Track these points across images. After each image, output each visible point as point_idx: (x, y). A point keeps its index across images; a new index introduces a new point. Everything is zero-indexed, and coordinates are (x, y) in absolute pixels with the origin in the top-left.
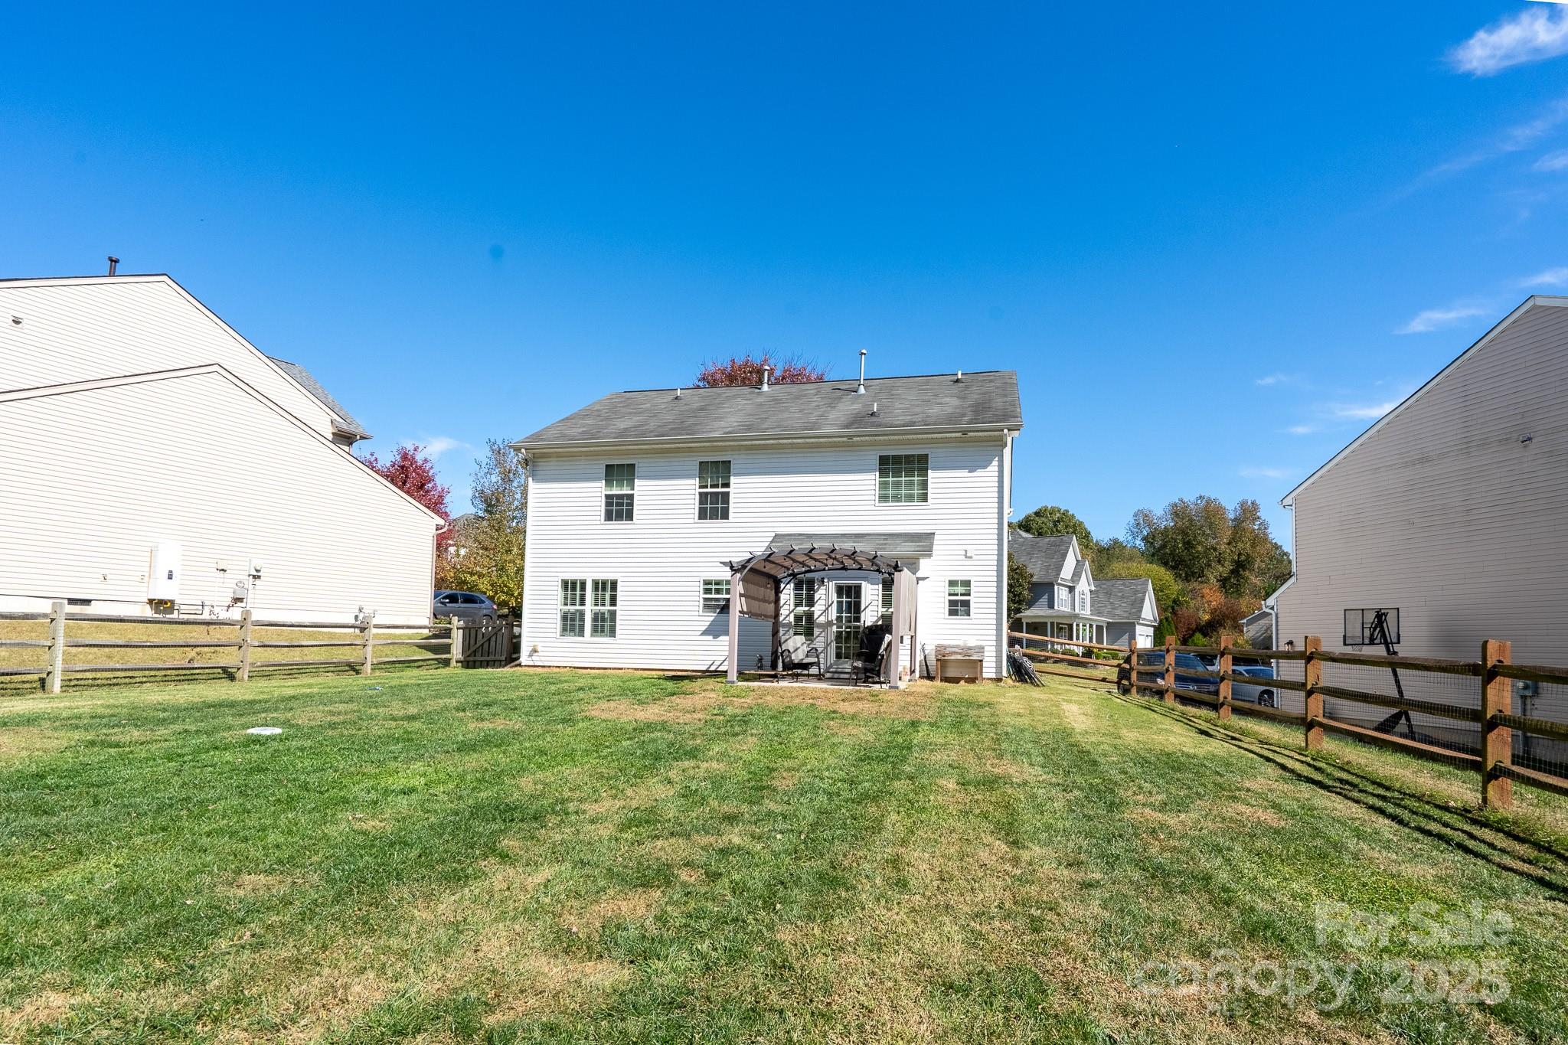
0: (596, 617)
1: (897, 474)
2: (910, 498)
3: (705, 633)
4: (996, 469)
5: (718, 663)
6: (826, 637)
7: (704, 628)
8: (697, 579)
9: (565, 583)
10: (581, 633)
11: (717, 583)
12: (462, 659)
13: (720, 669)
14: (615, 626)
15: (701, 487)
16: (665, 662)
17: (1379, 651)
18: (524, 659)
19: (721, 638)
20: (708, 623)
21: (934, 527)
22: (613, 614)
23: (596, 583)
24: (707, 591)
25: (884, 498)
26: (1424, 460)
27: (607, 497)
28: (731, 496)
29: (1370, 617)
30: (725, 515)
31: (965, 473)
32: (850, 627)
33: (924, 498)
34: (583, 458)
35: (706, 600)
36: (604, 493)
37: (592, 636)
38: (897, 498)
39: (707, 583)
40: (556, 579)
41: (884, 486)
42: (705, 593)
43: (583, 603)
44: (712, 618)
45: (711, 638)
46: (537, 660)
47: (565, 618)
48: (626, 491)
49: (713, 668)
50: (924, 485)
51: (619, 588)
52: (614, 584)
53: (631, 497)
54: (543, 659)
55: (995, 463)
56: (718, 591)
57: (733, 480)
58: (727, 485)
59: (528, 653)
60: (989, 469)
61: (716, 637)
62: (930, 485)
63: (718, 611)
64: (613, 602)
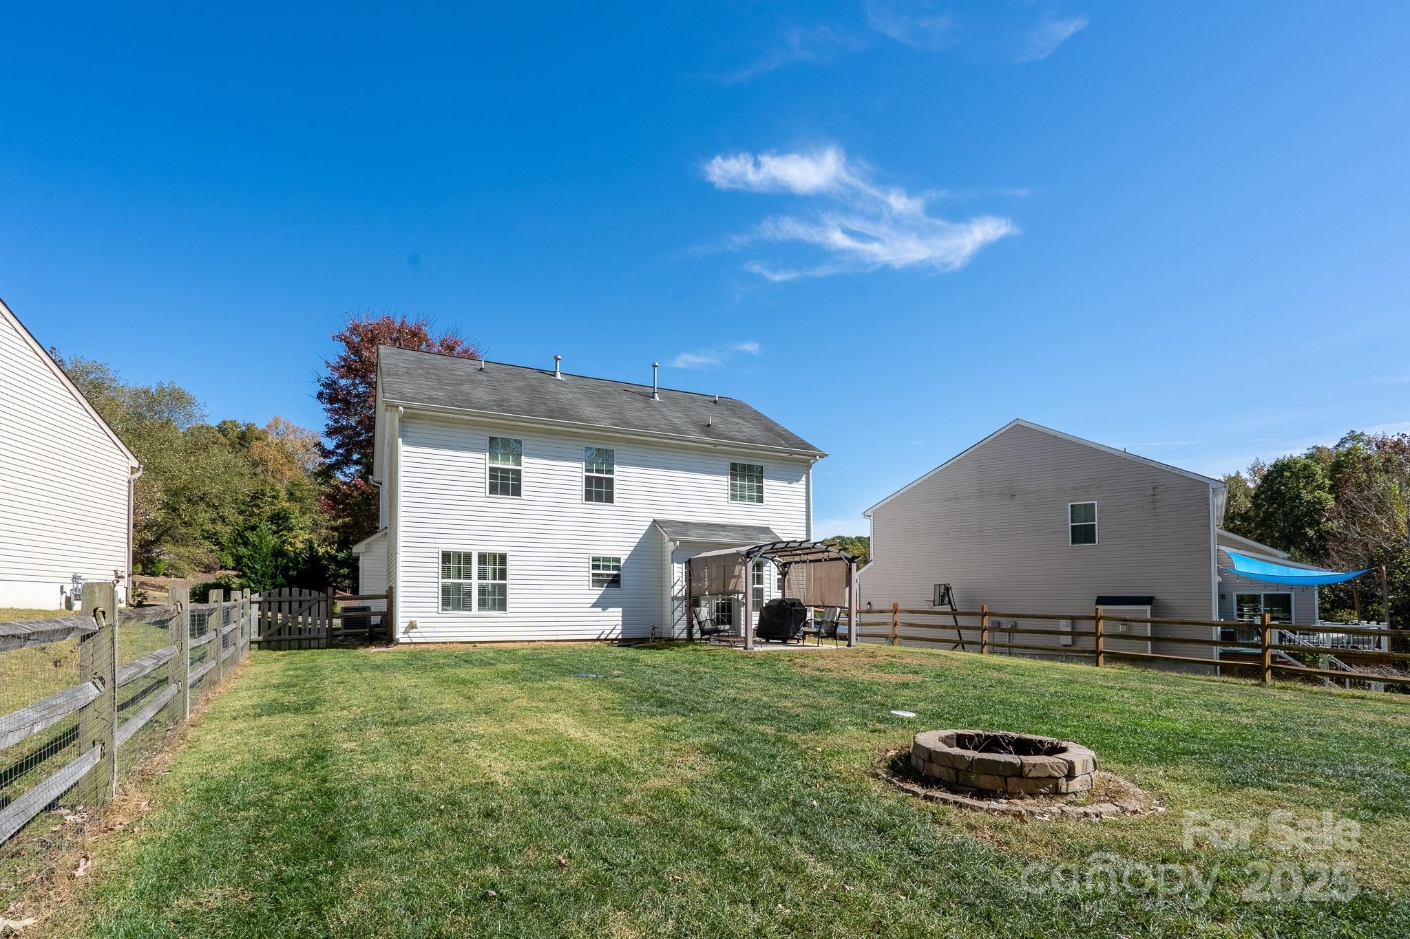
0: (482, 590)
1: (743, 478)
2: (751, 499)
3: (594, 606)
4: (804, 483)
5: (608, 632)
6: (711, 608)
7: (594, 601)
8: (586, 556)
9: (446, 557)
10: (468, 607)
11: (608, 560)
12: (261, 638)
13: (610, 637)
14: (505, 599)
15: (587, 471)
16: (559, 633)
17: (947, 608)
18: (400, 635)
19: (610, 610)
20: (597, 597)
21: (766, 522)
22: (503, 589)
23: (482, 558)
24: (596, 567)
25: (733, 497)
26: (956, 499)
27: (491, 469)
28: (615, 482)
29: (942, 590)
30: (610, 499)
31: (785, 484)
33: (760, 499)
34: (462, 426)
35: (594, 575)
36: (489, 465)
37: (479, 610)
38: (742, 498)
39: (594, 559)
40: (436, 550)
41: (733, 487)
42: (593, 569)
43: (469, 576)
44: (601, 592)
45: (600, 610)
46: (415, 636)
47: (446, 591)
48: (510, 466)
49: (603, 637)
50: (760, 489)
51: (509, 562)
52: (503, 559)
53: (518, 473)
54: (424, 635)
55: (804, 479)
56: (607, 567)
57: (616, 468)
58: (611, 471)
59: (403, 630)
60: (800, 482)
61: (604, 609)
62: (765, 491)
63: (606, 585)
64: (503, 575)
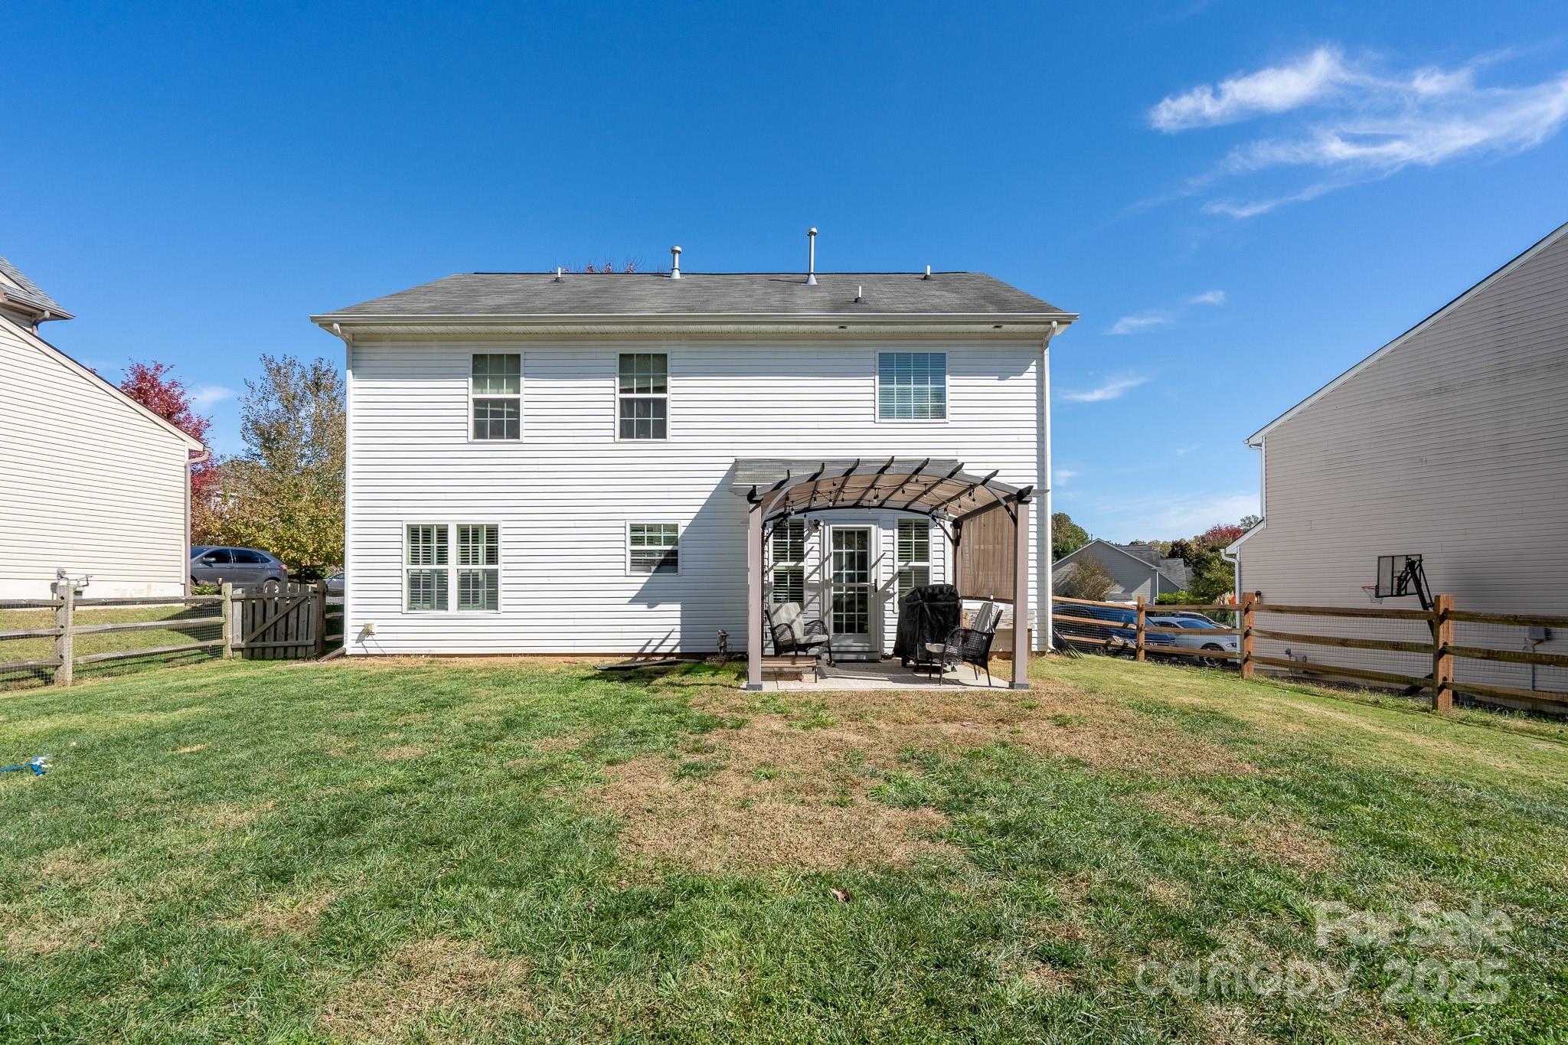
0: (465, 581)
1: (904, 379)
2: (921, 412)
3: (635, 600)
4: (1034, 376)
5: (656, 642)
6: (822, 604)
7: (633, 594)
8: (622, 523)
9: (413, 532)
10: (443, 604)
11: (651, 529)
12: (243, 645)
13: (661, 650)
14: (496, 592)
15: (622, 391)
16: (577, 643)
17: (1411, 603)
18: (350, 645)
19: (660, 607)
20: (640, 587)
21: (953, 452)
22: (492, 577)
23: (464, 533)
24: (636, 541)
25: (886, 412)
26: (1441, 391)
27: (477, 402)
28: (669, 405)
29: (1400, 566)
30: (661, 432)
31: (993, 381)
32: (853, 589)
33: (940, 412)
34: (435, 343)
35: (633, 553)
36: (472, 396)
37: (459, 608)
38: (904, 413)
39: (635, 529)
40: (399, 524)
41: (885, 395)
42: (633, 543)
43: (442, 558)
44: (645, 580)
45: (644, 607)
46: (371, 646)
47: (414, 582)
48: (506, 394)
49: (649, 650)
50: (940, 395)
51: (501, 538)
52: (492, 533)
53: (515, 403)
54: (380, 644)
55: (1033, 368)
56: (651, 541)
57: (671, 382)
58: (662, 389)
59: (356, 636)
60: (1025, 375)
61: (651, 605)
62: (949, 396)
63: (654, 568)
64: (492, 556)
